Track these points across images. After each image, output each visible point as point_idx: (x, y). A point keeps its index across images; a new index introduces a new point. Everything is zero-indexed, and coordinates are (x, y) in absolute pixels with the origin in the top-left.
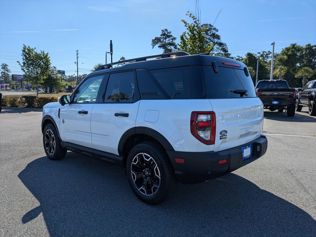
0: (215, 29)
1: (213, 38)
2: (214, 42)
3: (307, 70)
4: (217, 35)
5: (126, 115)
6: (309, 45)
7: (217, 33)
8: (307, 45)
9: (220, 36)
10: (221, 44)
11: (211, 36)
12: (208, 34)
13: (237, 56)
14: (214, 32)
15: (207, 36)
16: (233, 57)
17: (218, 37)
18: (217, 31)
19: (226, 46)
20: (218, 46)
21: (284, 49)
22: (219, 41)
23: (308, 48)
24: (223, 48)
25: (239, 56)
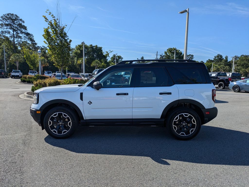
0: (21, 20)
1: (20, 27)
2: (21, 31)
3: (97, 62)
4: (24, 26)
5: (170, 93)
6: (91, 45)
7: (23, 24)
8: (90, 45)
9: (26, 27)
10: (28, 34)
11: (18, 25)
12: (15, 23)
13: (42, 46)
14: (21, 22)
15: (14, 25)
16: (39, 46)
17: (25, 28)
18: (24, 22)
19: (33, 36)
20: (25, 36)
21: (77, 46)
22: (26, 31)
23: (91, 47)
24: (30, 38)
25: (44, 46)
